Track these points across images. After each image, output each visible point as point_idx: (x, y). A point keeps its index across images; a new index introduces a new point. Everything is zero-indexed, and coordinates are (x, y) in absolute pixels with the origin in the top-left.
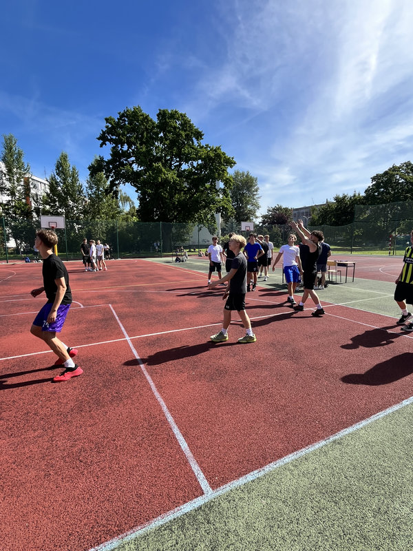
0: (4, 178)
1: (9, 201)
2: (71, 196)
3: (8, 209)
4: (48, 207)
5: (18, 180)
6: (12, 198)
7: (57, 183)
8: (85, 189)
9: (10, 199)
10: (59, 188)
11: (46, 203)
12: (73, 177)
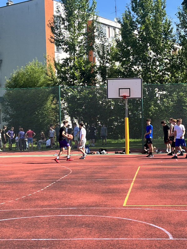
0: (62, 26)
1: (67, 59)
2: (153, 42)
3: (65, 73)
4: (118, 64)
5: (80, 27)
6: (70, 54)
7: (132, 23)
8: (175, 28)
9: (68, 56)
10: (136, 32)
11: (116, 58)
12: (157, 10)
